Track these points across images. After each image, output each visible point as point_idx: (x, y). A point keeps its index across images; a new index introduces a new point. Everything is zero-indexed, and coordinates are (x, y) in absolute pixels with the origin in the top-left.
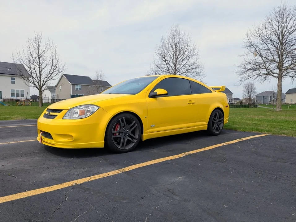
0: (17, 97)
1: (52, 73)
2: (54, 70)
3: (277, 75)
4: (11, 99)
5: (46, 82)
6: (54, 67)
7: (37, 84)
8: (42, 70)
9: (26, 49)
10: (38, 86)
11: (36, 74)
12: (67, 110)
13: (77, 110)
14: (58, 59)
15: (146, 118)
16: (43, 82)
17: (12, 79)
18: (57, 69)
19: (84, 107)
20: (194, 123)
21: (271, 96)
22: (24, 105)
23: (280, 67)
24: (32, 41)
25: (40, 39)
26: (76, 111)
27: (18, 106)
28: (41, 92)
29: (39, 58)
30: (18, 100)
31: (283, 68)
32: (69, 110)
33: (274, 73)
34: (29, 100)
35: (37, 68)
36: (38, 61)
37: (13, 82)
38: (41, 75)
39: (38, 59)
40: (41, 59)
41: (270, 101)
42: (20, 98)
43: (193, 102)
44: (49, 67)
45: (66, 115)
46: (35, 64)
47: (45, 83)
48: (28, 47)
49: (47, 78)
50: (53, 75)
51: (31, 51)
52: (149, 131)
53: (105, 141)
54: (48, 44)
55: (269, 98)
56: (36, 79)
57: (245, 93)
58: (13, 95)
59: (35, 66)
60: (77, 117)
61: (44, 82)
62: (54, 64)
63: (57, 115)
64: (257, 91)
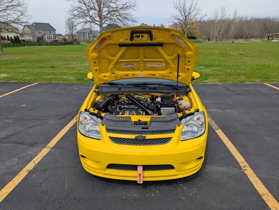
3: (98, 23)
21: (89, 33)
23: (100, 16)
31: (102, 16)
33: (96, 21)
41: (89, 38)
55: (88, 35)
57: (67, 30)
64: (77, 29)
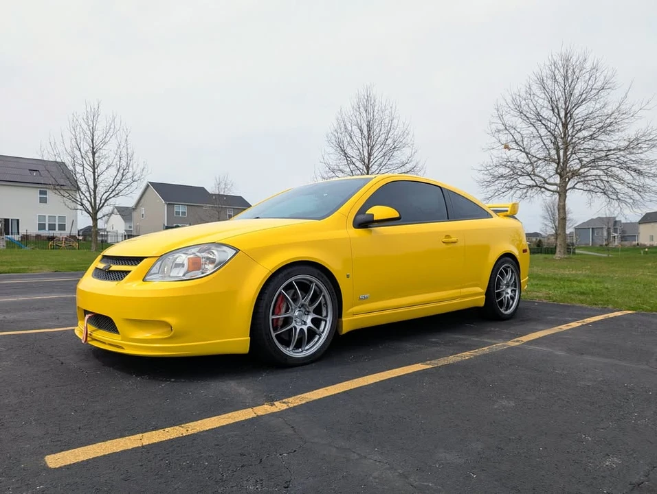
0: (51, 232)
1: (120, 183)
2: (123, 176)
4: (38, 236)
5: (106, 200)
6: (123, 171)
7: (87, 205)
8: (98, 176)
9: (68, 136)
10: (90, 209)
11: (87, 185)
12: (157, 259)
13: (183, 258)
14: (132, 155)
15: (348, 276)
16: (101, 200)
17: (41, 193)
18: (129, 175)
19: (198, 249)
20: (459, 290)
21: (608, 229)
22: (64, 248)
24: (81, 120)
25: (95, 116)
26: (178, 261)
27: (51, 249)
28: (95, 220)
29: (94, 153)
30: (52, 238)
32: (161, 257)
34: (74, 237)
35: (89, 173)
36: (92, 160)
37: (43, 201)
38: (96, 186)
39: (90, 155)
40: (96, 155)
42: (57, 233)
43: (453, 239)
44: (113, 171)
45: (152, 272)
46: (86, 166)
47: (104, 203)
48: (72, 130)
49: (108, 193)
50: (120, 187)
51: (78, 138)
52: (356, 309)
53: (250, 336)
54: (112, 126)
55: (605, 233)
56: (87, 194)
57: (546, 223)
58: (41, 226)
59: (85, 170)
60: (181, 275)
61: (103, 201)
62: (124, 164)
63: (129, 272)
